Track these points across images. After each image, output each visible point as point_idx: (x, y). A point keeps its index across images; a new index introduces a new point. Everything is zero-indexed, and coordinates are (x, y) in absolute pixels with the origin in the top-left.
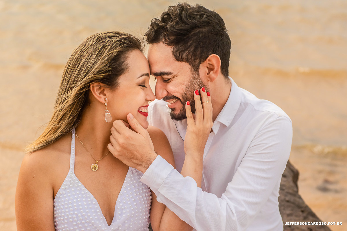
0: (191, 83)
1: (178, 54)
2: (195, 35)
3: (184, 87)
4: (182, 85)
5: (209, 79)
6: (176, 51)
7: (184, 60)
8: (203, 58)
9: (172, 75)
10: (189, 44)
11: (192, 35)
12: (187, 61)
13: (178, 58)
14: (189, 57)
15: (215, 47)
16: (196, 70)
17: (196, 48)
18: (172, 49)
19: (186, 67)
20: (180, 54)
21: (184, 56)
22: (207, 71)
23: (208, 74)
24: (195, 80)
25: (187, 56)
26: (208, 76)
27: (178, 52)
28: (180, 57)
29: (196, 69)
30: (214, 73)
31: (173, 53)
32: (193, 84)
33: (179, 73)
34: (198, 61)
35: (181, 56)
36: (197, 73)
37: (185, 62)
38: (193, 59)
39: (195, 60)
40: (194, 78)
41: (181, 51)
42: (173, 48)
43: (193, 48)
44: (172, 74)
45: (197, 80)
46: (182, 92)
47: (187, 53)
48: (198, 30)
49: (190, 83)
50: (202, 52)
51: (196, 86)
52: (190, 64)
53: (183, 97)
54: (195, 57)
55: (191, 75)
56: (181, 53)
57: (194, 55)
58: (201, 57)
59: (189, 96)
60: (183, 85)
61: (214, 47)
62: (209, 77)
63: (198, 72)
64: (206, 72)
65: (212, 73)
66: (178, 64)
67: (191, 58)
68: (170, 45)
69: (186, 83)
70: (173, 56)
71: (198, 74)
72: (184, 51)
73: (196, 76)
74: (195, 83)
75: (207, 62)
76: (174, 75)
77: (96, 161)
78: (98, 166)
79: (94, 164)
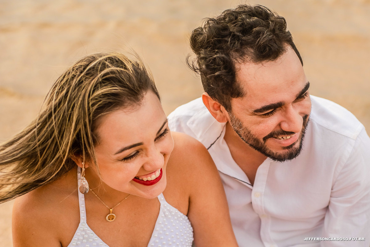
77: (110, 210)
78: (114, 215)
79: (109, 215)
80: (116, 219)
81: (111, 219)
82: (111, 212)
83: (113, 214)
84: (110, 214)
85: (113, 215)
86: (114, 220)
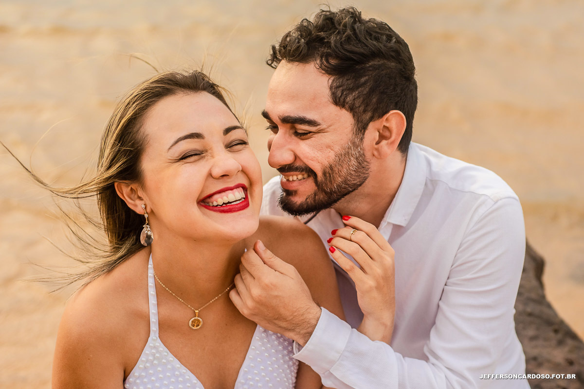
0: (347, 150)
1: (339, 93)
2: (375, 68)
3: (332, 155)
4: (329, 150)
5: (376, 153)
6: (337, 87)
7: (347, 106)
8: (380, 112)
9: (318, 127)
10: (363, 80)
11: (370, 66)
12: (352, 109)
13: (338, 100)
14: (357, 104)
15: (401, 99)
16: (361, 131)
17: (372, 91)
18: (330, 81)
19: (345, 119)
20: (342, 94)
21: (349, 99)
22: (377, 138)
23: (378, 143)
24: (354, 146)
25: (354, 99)
26: (376, 146)
27: (341, 88)
28: (342, 100)
29: (361, 127)
30: (387, 144)
31: (331, 88)
32: (348, 152)
33: (331, 128)
34: (369, 115)
35: (344, 99)
36: (360, 135)
37: (347, 111)
38: (362, 109)
39: (365, 111)
40: (354, 143)
41: (345, 90)
42: (332, 78)
43: (367, 89)
44: (319, 125)
45: (357, 148)
46: (326, 163)
47: (355, 96)
48: (382, 62)
49: (344, 149)
50: (379, 102)
51: (352, 159)
52: (354, 116)
53: (324, 173)
54: (367, 106)
55: (350, 136)
56: (345, 93)
57: (366, 103)
58: (375, 110)
59: (336, 173)
60: (332, 151)
61: (399, 99)
62: (377, 150)
63: (364, 134)
64: (375, 139)
65: (384, 142)
66: (334, 109)
67: (359, 107)
68: (329, 74)
69: (337, 148)
70: (330, 94)
71: (362, 139)
72: (351, 90)
73: (357, 141)
74: (353, 152)
75: (382, 122)
76: (321, 129)
77: (196, 311)
78: (201, 320)
79: (193, 319)
80: (202, 325)
81: (195, 324)
82: (197, 315)
83: (199, 318)
84: (196, 318)
85: (199, 320)
86: (200, 328)
